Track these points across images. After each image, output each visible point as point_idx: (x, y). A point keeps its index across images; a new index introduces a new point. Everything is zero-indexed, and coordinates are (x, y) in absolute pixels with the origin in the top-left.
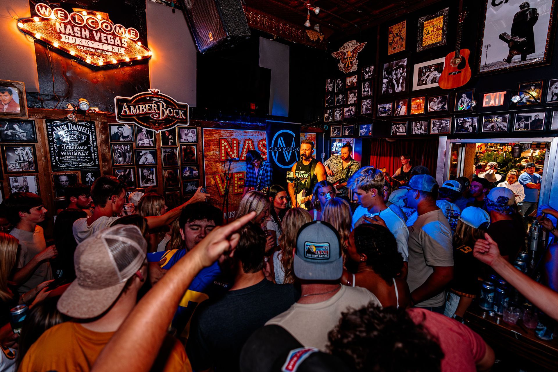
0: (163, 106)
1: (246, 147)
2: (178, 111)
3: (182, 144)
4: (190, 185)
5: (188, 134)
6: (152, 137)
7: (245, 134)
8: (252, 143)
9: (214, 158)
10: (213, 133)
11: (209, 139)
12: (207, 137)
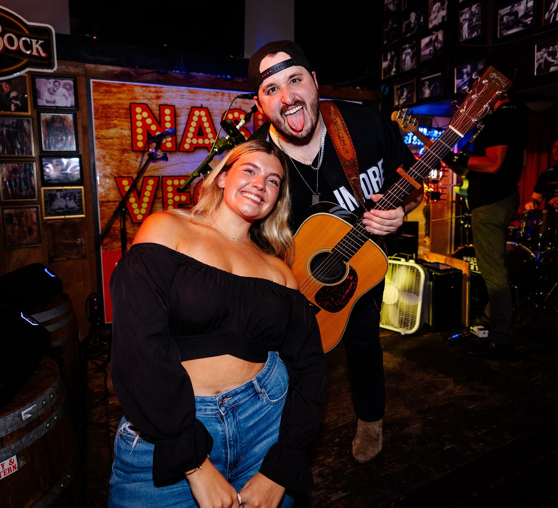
1: (194, 124)
2: (28, 40)
4: (61, 197)
5: (55, 91)
7: (192, 96)
8: (209, 115)
9: (119, 143)
10: (114, 90)
11: (105, 102)
12: (100, 99)
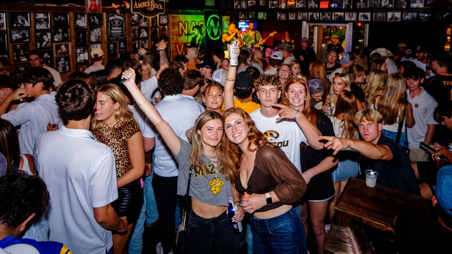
0: (153, 2)
2: (159, 5)
3: (160, 25)
5: (163, 19)
6: (146, 21)
7: (192, 18)
9: (176, 33)
10: (175, 17)
12: (172, 21)
